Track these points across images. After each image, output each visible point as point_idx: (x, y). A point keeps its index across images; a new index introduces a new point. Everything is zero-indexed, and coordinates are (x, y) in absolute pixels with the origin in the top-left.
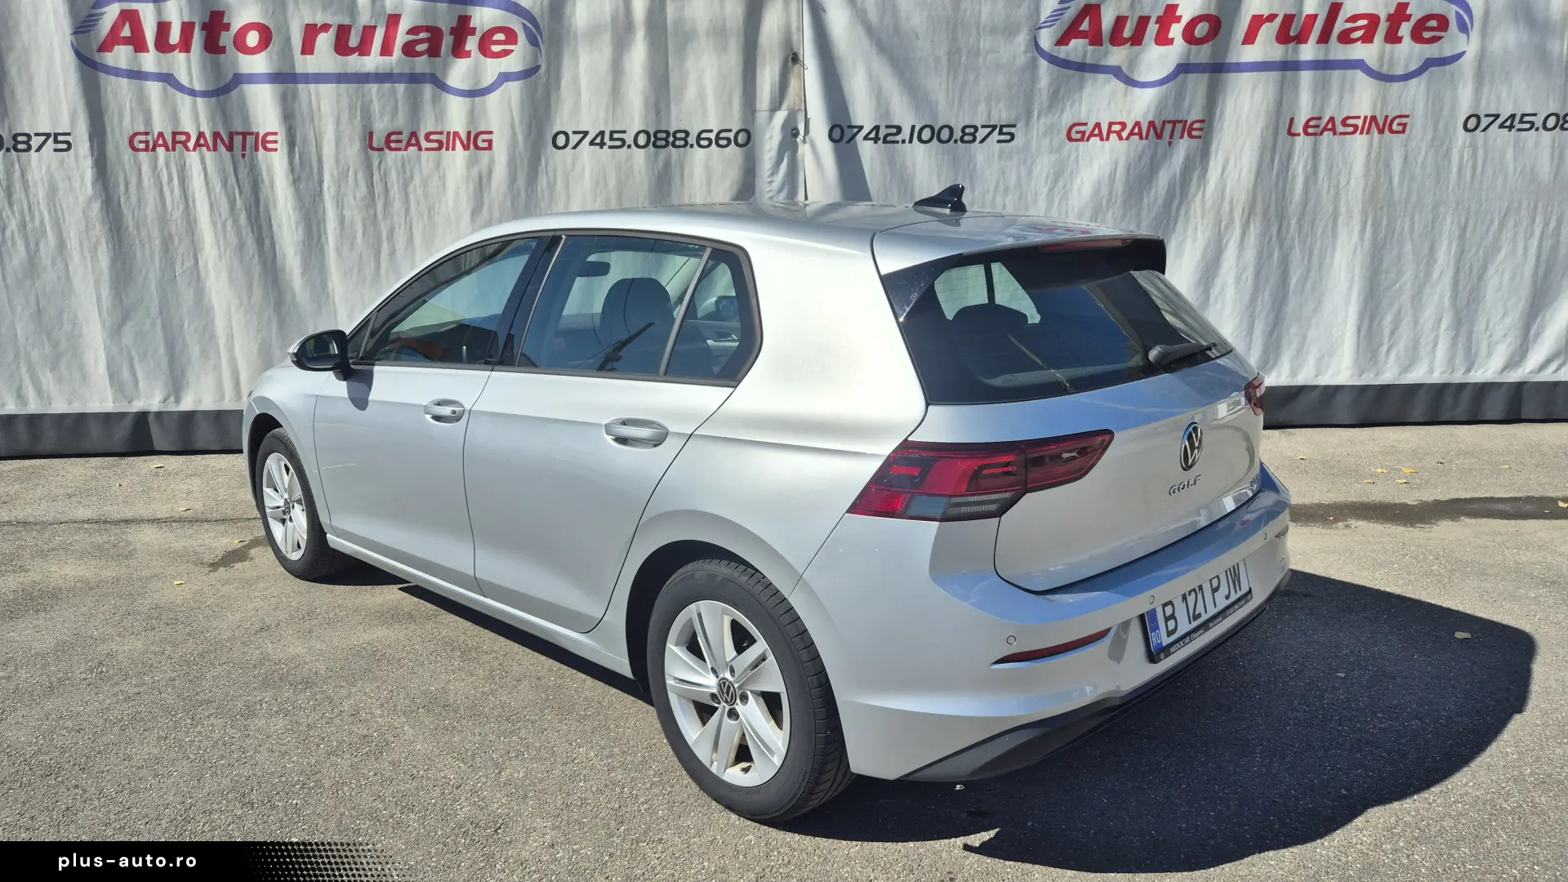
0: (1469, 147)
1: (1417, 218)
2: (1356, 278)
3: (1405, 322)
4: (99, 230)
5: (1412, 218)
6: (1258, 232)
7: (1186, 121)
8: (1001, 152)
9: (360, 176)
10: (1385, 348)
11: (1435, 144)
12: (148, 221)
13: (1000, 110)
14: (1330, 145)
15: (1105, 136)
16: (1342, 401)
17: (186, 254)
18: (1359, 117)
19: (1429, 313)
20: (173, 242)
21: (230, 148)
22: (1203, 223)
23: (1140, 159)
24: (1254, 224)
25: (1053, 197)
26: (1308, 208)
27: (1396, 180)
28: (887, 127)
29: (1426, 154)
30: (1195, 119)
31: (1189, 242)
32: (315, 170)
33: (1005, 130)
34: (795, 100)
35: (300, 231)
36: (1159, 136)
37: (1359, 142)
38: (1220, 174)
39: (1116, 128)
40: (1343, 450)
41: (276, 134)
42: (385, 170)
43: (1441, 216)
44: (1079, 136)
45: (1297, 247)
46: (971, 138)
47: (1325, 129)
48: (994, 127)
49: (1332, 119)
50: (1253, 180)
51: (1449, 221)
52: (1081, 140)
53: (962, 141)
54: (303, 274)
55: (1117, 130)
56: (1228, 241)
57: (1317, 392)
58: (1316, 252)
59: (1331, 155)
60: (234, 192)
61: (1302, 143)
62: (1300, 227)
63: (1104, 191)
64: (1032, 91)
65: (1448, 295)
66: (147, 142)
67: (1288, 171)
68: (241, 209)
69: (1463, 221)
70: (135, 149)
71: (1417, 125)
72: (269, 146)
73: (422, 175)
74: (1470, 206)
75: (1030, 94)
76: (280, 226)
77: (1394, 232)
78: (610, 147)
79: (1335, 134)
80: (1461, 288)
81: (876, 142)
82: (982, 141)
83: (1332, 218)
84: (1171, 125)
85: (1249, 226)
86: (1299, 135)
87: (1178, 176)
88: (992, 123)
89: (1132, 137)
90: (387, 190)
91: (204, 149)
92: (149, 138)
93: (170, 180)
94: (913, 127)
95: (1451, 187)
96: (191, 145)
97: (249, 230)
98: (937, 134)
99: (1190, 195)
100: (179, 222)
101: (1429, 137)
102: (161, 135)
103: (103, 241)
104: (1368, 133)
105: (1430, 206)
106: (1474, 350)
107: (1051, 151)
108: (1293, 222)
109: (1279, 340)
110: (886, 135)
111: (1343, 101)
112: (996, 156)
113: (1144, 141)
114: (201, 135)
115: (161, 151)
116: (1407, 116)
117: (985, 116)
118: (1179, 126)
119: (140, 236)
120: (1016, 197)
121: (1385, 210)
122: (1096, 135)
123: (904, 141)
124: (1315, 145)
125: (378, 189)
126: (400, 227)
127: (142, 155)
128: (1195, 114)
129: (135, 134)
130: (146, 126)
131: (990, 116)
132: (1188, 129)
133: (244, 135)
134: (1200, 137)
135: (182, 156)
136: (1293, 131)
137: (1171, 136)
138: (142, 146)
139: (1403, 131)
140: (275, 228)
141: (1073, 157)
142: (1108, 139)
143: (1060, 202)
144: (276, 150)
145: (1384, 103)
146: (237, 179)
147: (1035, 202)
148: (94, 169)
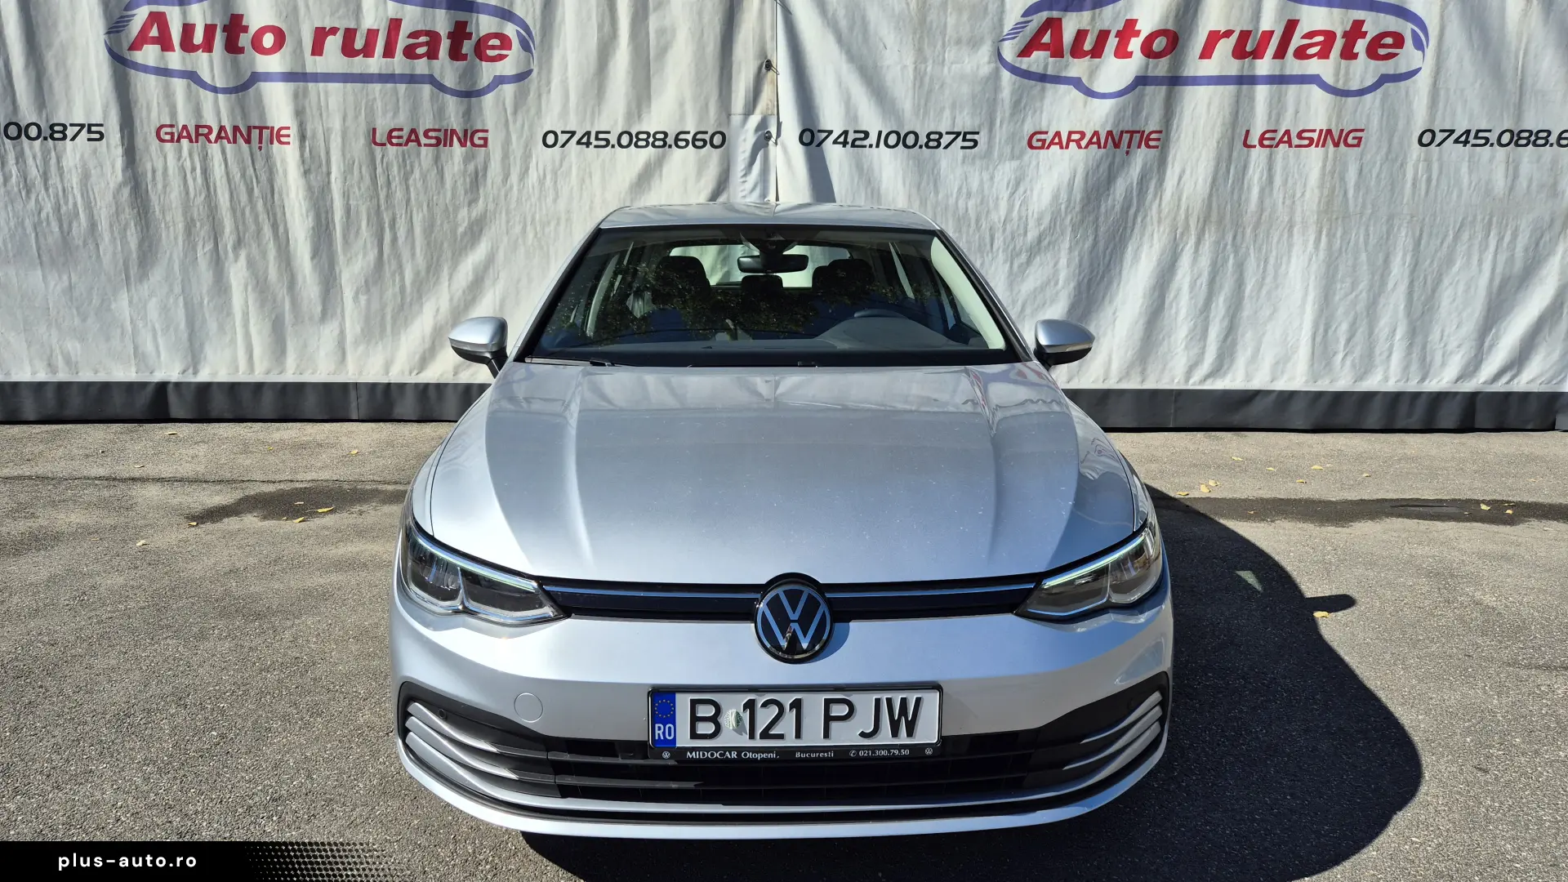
0: (1425, 160)
1: (1372, 228)
2: (1311, 288)
3: (1361, 330)
4: (128, 214)
5: (1367, 230)
6: (1213, 239)
7: (1144, 131)
8: (964, 157)
9: (364, 169)
10: (1340, 356)
11: (1390, 158)
12: (174, 206)
13: (964, 118)
14: (1286, 158)
15: (1064, 144)
16: (1297, 406)
17: (206, 238)
18: (1314, 131)
19: (1384, 323)
20: (195, 226)
21: (248, 141)
22: (1159, 231)
23: (1098, 167)
24: (1209, 232)
25: (1014, 200)
26: (1263, 217)
27: (1351, 193)
28: (855, 132)
29: (1381, 167)
30: (1151, 130)
31: (1145, 247)
32: (324, 162)
33: (968, 137)
34: (768, 105)
35: (310, 219)
36: (1117, 145)
37: (1315, 153)
38: (1176, 184)
39: (1075, 137)
40: (1289, 452)
41: (288, 128)
42: (387, 163)
43: (1395, 229)
44: (1040, 144)
45: (1252, 255)
46: (935, 144)
47: (1281, 141)
48: (958, 134)
49: (1287, 132)
50: (1208, 191)
51: (1403, 234)
52: (1042, 147)
53: (927, 146)
54: (313, 258)
55: (1076, 138)
56: (1182, 250)
57: (1273, 397)
58: (1272, 261)
59: (1285, 168)
60: (252, 182)
61: (1258, 155)
62: (1256, 235)
63: (1064, 196)
64: (995, 100)
65: (1402, 307)
66: (172, 134)
67: (1243, 183)
68: (258, 197)
69: (1418, 234)
70: (162, 140)
71: (1372, 138)
72: (283, 139)
73: (421, 169)
74: (1424, 219)
75: (993, 104)
76: (292, 214)
77: (1349, 242)
78: (596, 147)
79: (1290, 146)
80: (1415, 299)
81: (844, 146)
82: (946, 147)
83: (1287, 228)
84: (1129, 135)
85: (1204, 234)
86: (1255, 146)
87: (1135, 184)
88: (956, 130)
89: (1091, 146)
90: (389, 183)
91: (225, 141)
92: (174, 130)
93: (193, 169)
94: (880, 133)
95: (1405, 201)
96: (213, 137)
97: (266, 217)
98: (902, 139)
99: (1147, 203)
100: (201, 208)
101: (1384, 150)
102: (185, 127)
103: (132, 224)
104: (1323, 146)
105: (1385, 218)
106: (1428, 360)
107: (1013, 158)
108: (1248, 231)
109: (1234, 344)
110: (854, 140)
111: (1299, 115)
112: (960, 161)
113: (1103, 150)
114: (222, 128)
115: (185, 142)
116: (1362, 130)
117: (949, 122)
118: (1137, 137)
119: (165, 220)
120: (979, 201)
121: (1340, 221)
122: (1056, 144)
123: (871, 146)
124: (1271, 155)
125: (381, 181)
126: (401, 216)
127: (168, 145)
128: (1153, 125)
129: (162, 126)
130: (172, 119)
131: (954, 122)
132: (1145, 139)
133: (261, 129)
134: (1157, 147)
135: (204, 147)
136: (1248, 143)
137: (1129, 146)
138: (168, 137)
139: (1358, 145)
140: (288, 215)
141: (1034, 163)
142: (1067, 147)
143: (1021, 205)
144: (288, 143)
145: (1339, 116)
146: (255, 170)
147: (997, 206)
148: (125, 157)
